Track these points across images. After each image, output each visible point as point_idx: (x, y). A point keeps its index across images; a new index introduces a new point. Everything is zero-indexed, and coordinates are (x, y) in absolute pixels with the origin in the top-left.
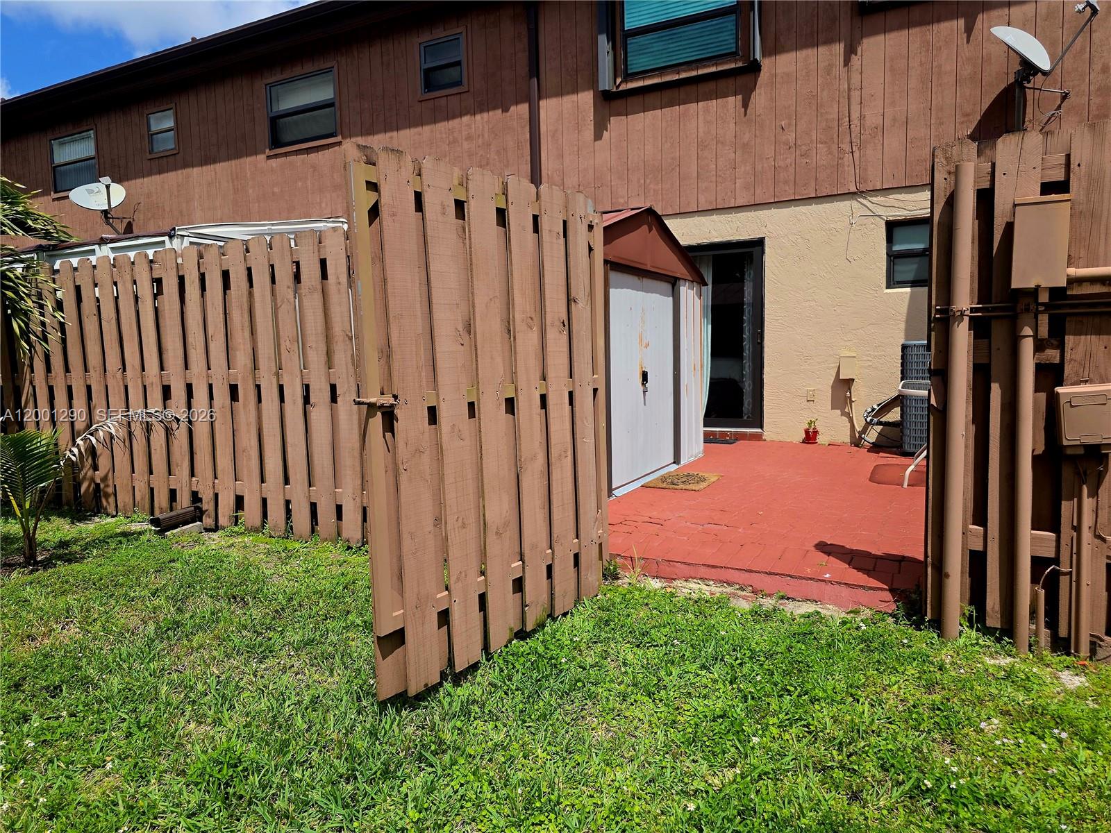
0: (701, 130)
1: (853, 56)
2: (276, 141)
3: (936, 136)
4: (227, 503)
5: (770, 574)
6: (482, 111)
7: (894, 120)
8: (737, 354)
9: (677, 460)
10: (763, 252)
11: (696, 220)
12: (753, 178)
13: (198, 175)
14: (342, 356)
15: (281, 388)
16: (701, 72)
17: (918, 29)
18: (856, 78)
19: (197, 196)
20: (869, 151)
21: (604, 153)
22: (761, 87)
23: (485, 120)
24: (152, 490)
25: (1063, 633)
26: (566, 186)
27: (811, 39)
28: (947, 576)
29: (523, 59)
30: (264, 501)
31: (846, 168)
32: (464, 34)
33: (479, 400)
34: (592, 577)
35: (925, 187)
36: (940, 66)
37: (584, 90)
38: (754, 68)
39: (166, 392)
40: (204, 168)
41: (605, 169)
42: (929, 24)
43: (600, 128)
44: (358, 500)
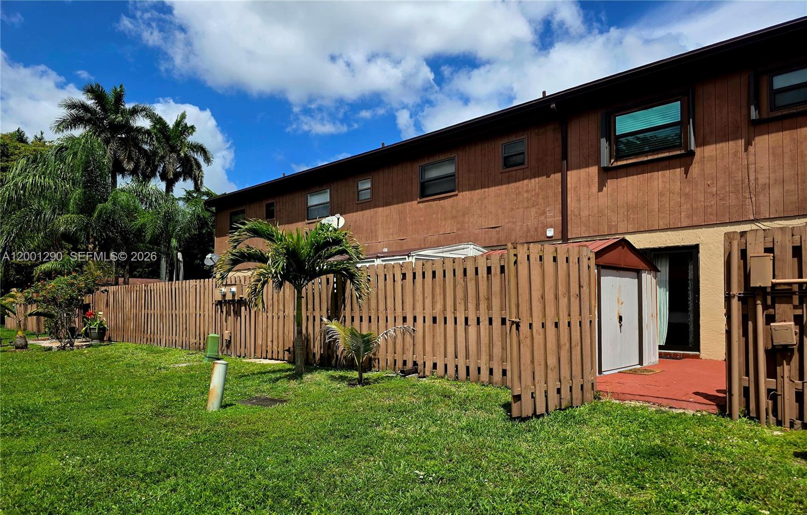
0: (660, 186)
1: (750, 146)
2: (423, 194)
3: (801, 189)
4: (429, 365)
5: (666, 398)
6: (535, 177)
7: (776, 180)
8: (685, 309)
9: (641, 363)
10: (698, 252)
11: (658, 234)
12: (691, 212)
13: (381, 212)
14: (483, 306)
15: (456, 319)
16: (660, 156)
17: (788, 132)
18: (752, 158)
19: (380, 222)
20: (761, 197)
21: (604, 198)
22: (695, 163)
23: (537, 182)
24: (395, 361)
25: (780, 418)
26: (581, 216)
27: (725, 137)
28: (733, 395)
29: (559, 150)
30: (446, 365)
31: (748, 207)
32: (527, 138)
33: (545, 322)
34: (589, 395)
35: (796, 217)
36: (802, 152)
37: (592, 166)
38: (692, 154)
39: (405, 319)
40: (385, 208)
41: (604, 207)
42: (794, 129)
43: (601, 186)
44: (487, 365)
